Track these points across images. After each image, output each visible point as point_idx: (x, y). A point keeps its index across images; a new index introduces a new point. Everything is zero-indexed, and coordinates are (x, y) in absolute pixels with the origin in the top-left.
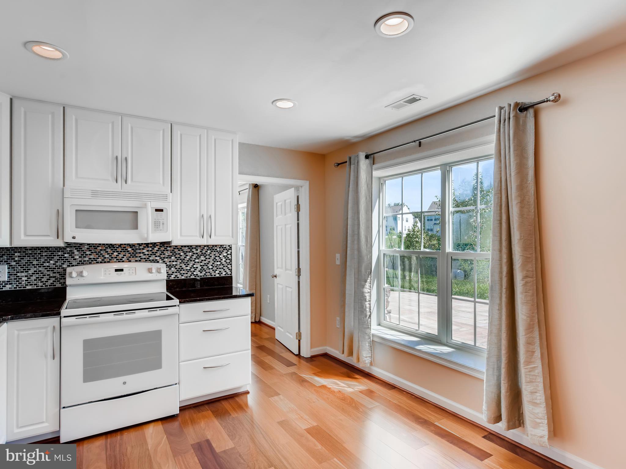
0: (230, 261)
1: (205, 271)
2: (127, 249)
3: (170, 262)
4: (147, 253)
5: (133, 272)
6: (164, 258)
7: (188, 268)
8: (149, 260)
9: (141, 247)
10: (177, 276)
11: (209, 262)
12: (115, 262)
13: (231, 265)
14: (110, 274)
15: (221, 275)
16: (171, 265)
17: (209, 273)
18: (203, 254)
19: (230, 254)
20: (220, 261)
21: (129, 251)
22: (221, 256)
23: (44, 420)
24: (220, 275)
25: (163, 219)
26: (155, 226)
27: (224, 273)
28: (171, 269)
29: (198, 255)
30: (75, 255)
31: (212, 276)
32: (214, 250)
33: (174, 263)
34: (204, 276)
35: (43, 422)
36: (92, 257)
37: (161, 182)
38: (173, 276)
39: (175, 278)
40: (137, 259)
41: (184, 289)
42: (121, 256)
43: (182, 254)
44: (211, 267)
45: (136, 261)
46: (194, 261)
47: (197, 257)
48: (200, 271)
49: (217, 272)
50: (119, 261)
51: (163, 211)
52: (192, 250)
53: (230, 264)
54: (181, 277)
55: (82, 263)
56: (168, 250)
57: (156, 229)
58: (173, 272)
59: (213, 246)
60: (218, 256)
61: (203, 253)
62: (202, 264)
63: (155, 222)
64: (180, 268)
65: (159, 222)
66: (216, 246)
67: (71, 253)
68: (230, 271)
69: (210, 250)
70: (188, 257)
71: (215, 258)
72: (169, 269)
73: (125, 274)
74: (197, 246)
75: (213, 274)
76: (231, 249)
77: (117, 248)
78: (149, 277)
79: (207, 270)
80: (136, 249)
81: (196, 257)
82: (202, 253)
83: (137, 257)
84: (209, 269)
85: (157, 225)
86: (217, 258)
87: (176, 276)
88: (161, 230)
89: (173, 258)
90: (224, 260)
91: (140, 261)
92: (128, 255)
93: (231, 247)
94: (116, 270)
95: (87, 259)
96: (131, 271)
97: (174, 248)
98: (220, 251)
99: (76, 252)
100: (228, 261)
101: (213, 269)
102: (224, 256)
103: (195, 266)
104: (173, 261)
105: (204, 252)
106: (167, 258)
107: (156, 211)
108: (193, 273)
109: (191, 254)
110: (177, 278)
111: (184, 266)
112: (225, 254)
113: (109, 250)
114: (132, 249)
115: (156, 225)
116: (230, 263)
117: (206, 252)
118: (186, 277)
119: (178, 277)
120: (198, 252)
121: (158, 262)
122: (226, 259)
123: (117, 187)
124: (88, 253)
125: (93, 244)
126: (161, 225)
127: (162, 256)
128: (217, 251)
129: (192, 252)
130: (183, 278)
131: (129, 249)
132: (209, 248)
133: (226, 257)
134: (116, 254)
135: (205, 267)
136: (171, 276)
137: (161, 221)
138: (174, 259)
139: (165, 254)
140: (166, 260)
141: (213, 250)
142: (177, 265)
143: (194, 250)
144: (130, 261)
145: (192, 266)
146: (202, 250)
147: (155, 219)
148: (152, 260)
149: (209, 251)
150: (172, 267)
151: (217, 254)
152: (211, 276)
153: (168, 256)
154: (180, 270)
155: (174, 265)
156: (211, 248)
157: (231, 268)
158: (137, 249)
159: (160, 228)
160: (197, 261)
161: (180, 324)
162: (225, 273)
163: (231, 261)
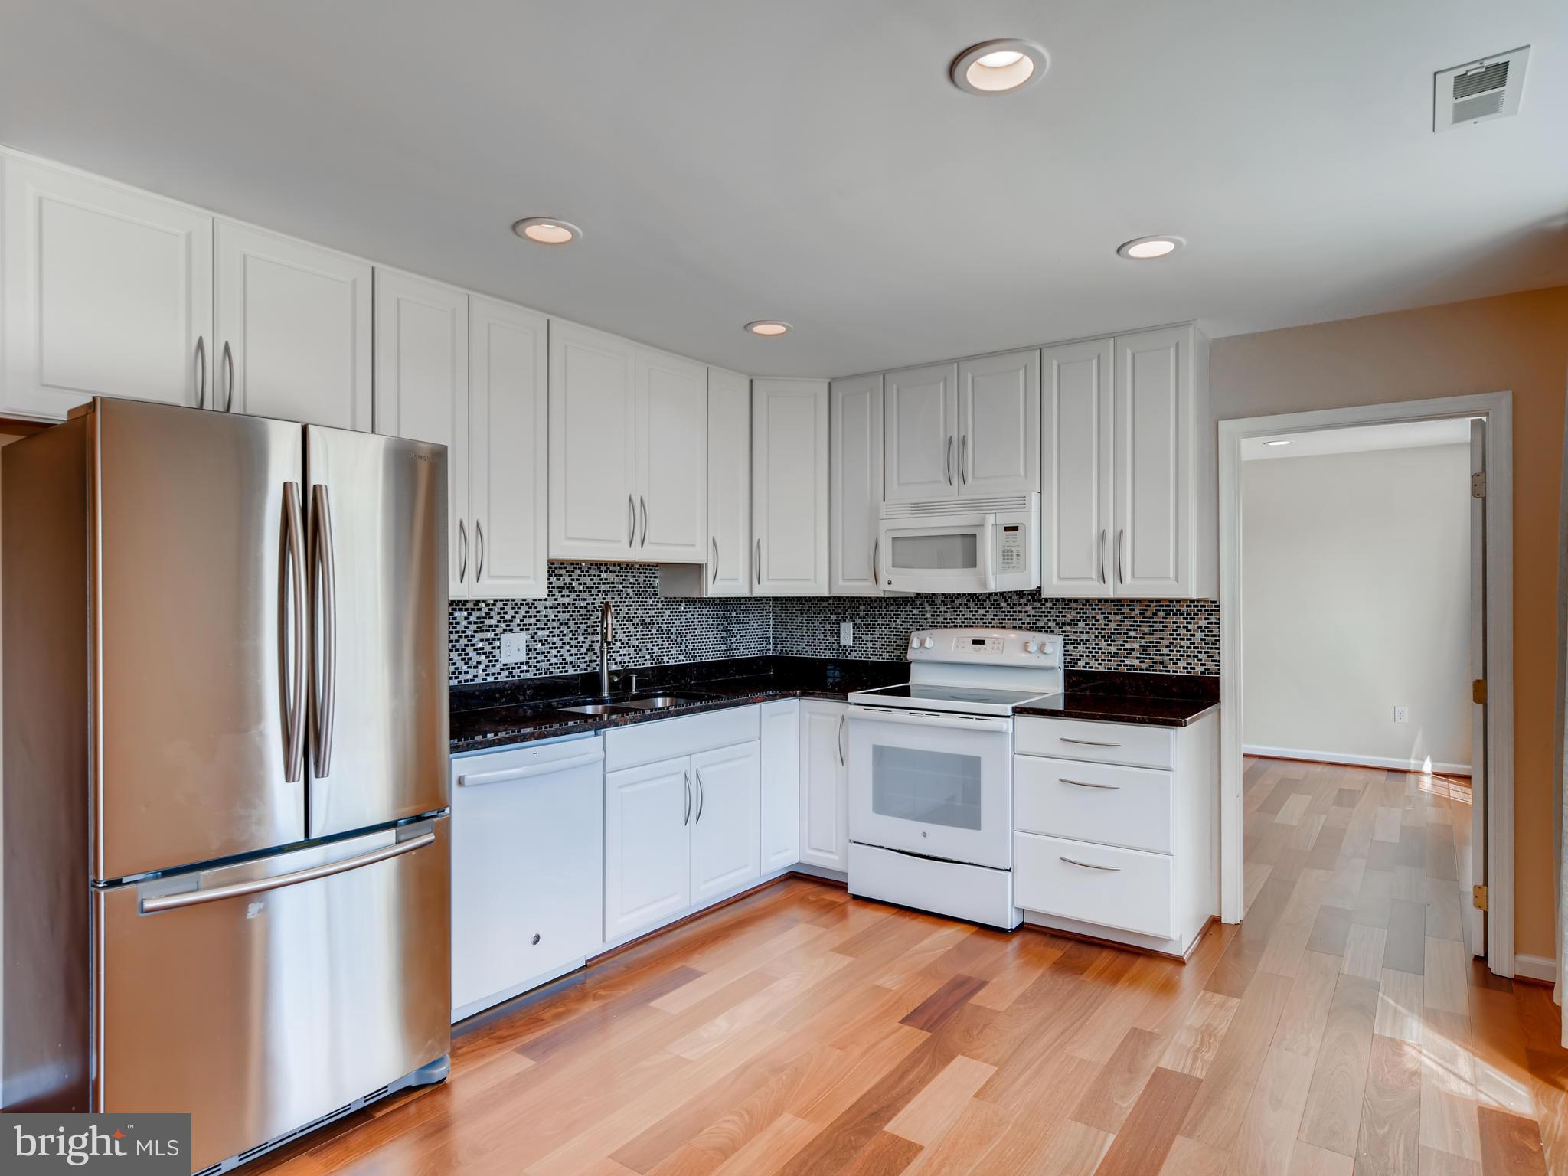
0: (1216, 640)
1: (1150, 659)
2: (999, 604)
3: (1075, 632)
4: (1032, 612)
5: (998, 648)
6: (1064, 624)
7: (1113, 649)
8: (1036, 627)
9: (1023, 601)
10: (1089, 664)
11: (1162, 639)
12: (982, 626)
13: (1217, 651)
14: (963, 648)
15: (1190, 672)
16: (1077, 640)
17: (1161, 665)
18: (1146, 620)
19: (1216, 623)
20: (1190, 639)
21: (1002, 608)
22: (1190, 627)
23: (834, 851)
24: (1188, 672)
25: (1018, 546)
26: (1004, 559)
27: (1200, 669)
28: (1077, 648)
29: (1134, 622)
30: (926, 612)
31: (1169, 671)
32: (1173, 610)
33: (1084, 636)
34: (1149, 670)
35: (832, 853)
36: (948, 616)
37: (1022, 472)
38: (1081, 664)
39: (1086, 667)
40: (1015, 623)
41: (1100, 694)
42: (990, 616)
43: (1098, 617)
44: (1165, 651)
45: (1014, 627)
46: (1127, 634)
47: (1133, 626)
48: (1139, 658)
49: (1181, 664)
50: (986, 626)
51: (1017, 530)
52: (1120, 610)
53: (1216, 648)
54: (1097, 666)
55: (935, 626)
56: (1070, 609)
57: (1005, 565)
58: (1081, 656)
59: (1171, 601)
60: (1184, 627)
61: (1146, 618)
62: (1143, 642)
63: (1004, 552)
64: (1095, 648)
65: (1012, 552)
66: (1179, 601)
67: (922, 609)
68: (1216, 665)
69: (1164, 610)
70: (1113, 626)
71: (1176, 631)
72: (1074, 648)
73: (985, 649)
74: (1132, 601)
75: (1171, 668)
76: (1219, 611)
77: (984, 601)
78: (1022, 659)
79: (1155, 657)
80: (1013, 604)
81: (1131, 626)
82: (1144, 618)
83: (1015, 619)
84: (1160, 655)
85: (1009, 558)
86: (1182, 631)
87: (1086, 663)
88: (1013, 567)
89: (1081, 625)
90: (1199, 635)
91: (1020, 627)
92: (1001, 615)
93: (1218, 606)
94: (975, 642)
95: (941, 619)
96: (996, 646)
97: (1083, 605)
98: (1190, 614)
99: (928, 608)
100: (1210, 640)
101: (1170, 655)
102: (1199, 627)
103: (1127, 646)
104: (1082, 632)
105: (1149, 614)
106: (1069, 624)
107: (1005, 531)
108: (1124, 661)
109: (1119, 617)
110: (1090, 667)
111: (1103, 645)
112: (1203, 623)
113: (971, 604)
114: (1008, 605)
115: (1006, 557)
116: (1216, 644)
117: (1154, 614)
118: (1109, 668)
119: (1092, 667)
120: (1133, 614)
121: (1052, 632)
122: (1205, 635)
123: (951, 493)
124: (943, 609)
125: (949, 594)
126: (1015, 557)
127: (1060, 620)
128: (1181, 614)
129: (1121, 613)
130: (1102, 669)
131: (1003, 604)
132: (1163, 606)
133: (1206, 630)
134: (982, 612)
135: (1152, 651)
136: (1077, 663)
137: (1015, 550)
138: (1083, 628)
139: (1065, 616)
140: (1067, 628)
141: (1170, 610)
142: (1088, 640)
143: (1125, 610)
144: (1004, 627)
145: (1121, 645)
146: (1144, 610)
147: (1004, 546)
148: (1042, 627)
149: (1161, 614)
150: (1079, 644)
151: (1181, 620)
152: (1166, 671)
153: (1072, 620)
154: (1096, 652)
155: (1082, 640)
156: (1167, 606)
157: (1218, 659)
158: (1015, 604)
159: (1012, 563)
160: (1132, 634)
161: (1015, 756)
162: (1202, 669)
163: (1219, 640)
